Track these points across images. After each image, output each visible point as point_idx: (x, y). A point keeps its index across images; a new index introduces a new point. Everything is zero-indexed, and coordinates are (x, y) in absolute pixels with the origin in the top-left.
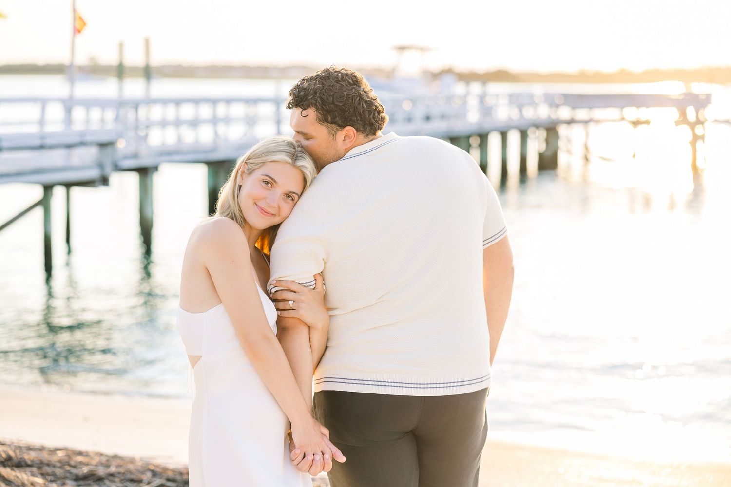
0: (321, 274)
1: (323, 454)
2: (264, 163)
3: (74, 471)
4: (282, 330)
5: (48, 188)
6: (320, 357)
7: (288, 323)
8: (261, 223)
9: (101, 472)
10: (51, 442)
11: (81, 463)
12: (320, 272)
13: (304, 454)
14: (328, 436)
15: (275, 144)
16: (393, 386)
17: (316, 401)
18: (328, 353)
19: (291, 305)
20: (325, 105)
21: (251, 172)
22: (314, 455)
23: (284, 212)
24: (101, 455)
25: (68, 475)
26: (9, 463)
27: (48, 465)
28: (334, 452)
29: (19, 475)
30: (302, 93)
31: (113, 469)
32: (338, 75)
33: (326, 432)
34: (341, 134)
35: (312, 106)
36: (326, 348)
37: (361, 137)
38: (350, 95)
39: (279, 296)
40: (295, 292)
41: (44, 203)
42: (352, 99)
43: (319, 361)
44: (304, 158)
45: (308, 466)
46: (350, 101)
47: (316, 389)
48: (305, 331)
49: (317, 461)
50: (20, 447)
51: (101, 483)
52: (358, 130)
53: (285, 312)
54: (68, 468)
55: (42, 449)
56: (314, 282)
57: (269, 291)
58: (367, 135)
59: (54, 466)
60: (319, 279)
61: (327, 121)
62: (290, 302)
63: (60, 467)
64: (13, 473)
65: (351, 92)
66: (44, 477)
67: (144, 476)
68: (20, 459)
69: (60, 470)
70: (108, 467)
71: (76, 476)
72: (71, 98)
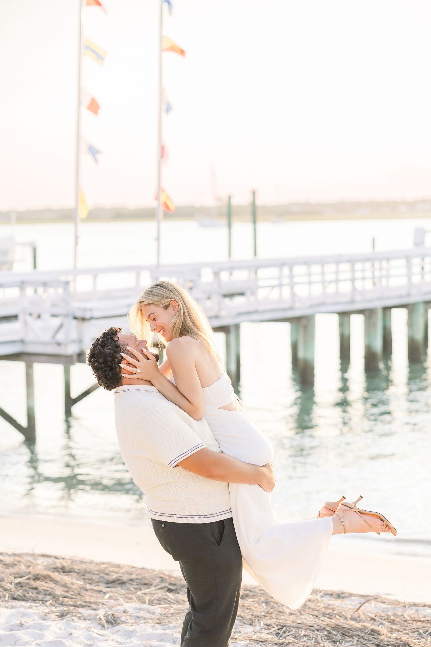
3: (107, 577)
9: (125, 578)
10: (98, 559)
11: (113, 571)
24: (133, 567)
25: (102, 580)
29: (64, 578)
31: (134, 576)
50: (73, 561)
51: (124, 585)
54: (102, 575)
59: (94, 574)
63: (98, 575)
64: (60, 576)
66: (84, 581)
67: (154, 581)
68: (71, 568)
69: (97, 576)
70: (131, 574)
71: (107, 580)
72: (158, 266)
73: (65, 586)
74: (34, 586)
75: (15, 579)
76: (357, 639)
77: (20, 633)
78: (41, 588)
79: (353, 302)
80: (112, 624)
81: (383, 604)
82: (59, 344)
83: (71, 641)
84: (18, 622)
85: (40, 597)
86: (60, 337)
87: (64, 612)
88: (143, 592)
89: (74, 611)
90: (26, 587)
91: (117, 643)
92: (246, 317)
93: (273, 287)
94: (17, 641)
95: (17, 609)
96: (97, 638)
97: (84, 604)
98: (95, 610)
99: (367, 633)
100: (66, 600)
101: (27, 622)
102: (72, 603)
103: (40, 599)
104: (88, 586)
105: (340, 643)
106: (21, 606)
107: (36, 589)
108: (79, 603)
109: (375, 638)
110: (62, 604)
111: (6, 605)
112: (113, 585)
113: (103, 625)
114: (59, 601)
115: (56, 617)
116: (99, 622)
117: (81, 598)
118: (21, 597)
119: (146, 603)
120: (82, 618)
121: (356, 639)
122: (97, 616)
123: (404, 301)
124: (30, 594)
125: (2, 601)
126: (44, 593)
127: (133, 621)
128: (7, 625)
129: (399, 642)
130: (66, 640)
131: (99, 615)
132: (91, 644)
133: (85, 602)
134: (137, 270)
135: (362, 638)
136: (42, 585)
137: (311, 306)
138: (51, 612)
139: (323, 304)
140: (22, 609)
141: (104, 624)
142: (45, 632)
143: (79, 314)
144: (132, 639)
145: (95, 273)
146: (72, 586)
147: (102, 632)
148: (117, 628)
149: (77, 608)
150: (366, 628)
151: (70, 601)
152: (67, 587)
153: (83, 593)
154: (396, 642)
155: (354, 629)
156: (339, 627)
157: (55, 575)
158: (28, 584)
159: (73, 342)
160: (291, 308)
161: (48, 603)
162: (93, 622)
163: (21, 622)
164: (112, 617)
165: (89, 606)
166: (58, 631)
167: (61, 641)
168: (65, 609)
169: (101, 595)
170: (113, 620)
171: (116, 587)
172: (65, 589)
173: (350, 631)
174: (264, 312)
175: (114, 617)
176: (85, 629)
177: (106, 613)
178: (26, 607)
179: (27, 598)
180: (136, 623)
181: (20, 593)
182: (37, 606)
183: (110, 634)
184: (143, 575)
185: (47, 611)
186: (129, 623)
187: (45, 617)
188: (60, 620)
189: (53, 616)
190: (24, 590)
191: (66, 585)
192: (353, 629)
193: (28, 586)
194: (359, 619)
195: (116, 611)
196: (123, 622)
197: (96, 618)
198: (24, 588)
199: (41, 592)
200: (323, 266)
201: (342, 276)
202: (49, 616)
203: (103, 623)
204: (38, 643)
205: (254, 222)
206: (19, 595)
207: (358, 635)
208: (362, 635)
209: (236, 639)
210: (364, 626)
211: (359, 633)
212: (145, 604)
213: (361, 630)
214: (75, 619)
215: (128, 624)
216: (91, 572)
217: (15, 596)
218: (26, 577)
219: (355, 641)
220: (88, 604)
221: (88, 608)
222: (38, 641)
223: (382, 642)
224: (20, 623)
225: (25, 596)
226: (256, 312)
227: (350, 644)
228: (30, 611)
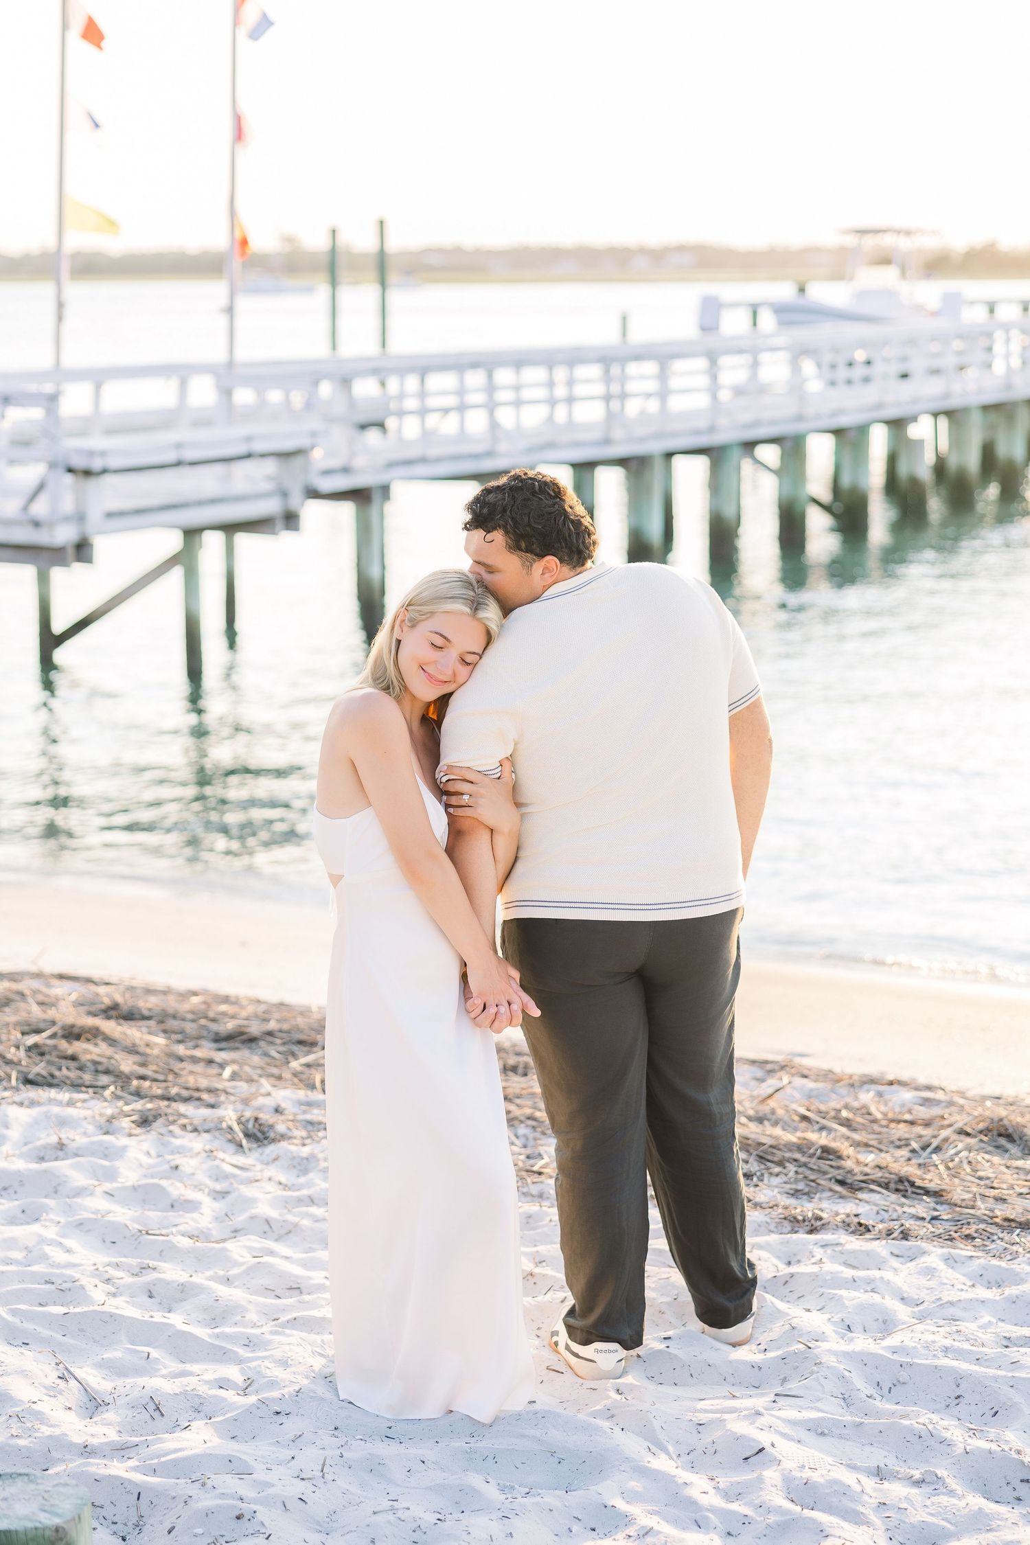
0: (511, 759)
1: (510, 1004)
2: (432, 613)
3: (214, 1027)
4: (457, 833)
5: (192, 534)
6: (508, 870)
7: (465, 824)
8: (427, 693)
9: (255, 1029)
10: (181, 983)
11: (224, 1014)
12: (508, 755)
13: (485, 1005)
14: (518, 981)
15: (448, 585)
16: (622, 909)
17: (505, 933)
18: (519, 866)
19: (467, 800)
20: (518, 528)
21: (414, 624)
22: (497, 1006)
23: (460, 680)
24: (259, 1002)
25: (205, 1033)
26: (113, 1013)
27: (174, 1017)
28: (525, 1002)
29: (129, 1032)
30: (485, 511)
31: (272, 1025)
32: (534, 484)
33: (516, 974)
34: (539, 566)
35: (500, 528)
36: (516, 859)
37: (565, 569)
38: (552, 513)
39: (452, 787)
40: (472, 783)
41: (186, 558)
42: (555, 518)
43: (506, 875)
44: (487, 605)
45: (489, 1021)
46: (553, 521)
47: (502, 915)
48: (486, 836)
49: (502, 1014)
50: (131, 989)
51: (253, 1045)
52: (561, 561)
53: (459, 810)
54: (203, 1022)
55: (166, 992)
56: (500, 769)
57: (438, 780)
58: (574, 567)
59: (183, 1019)
60: (507, 765)
61: (521, 550)
62: (464, 797)
63: (193, 1021)
64: (119, 1029)
65: (552, 509)
66: (167, 1035)
67: (319, 1036)
68: (133, 1007)
69: (193, 1025)
70: (266, 1020)
71: (217, 1034)
72: (230, 364)
73: (132, 1050)
74: (70, 1052)
75: (26, 1037)
76: (795, 1169)
77: (63, 1167)
78: (85, 1058)
79: (607, 441)
80: (257, 1140)
81: (805, 1081)
82: (37, 524)
83: (179, 1185)
84: (54, 1139)
85: (87, 1077)
86: (40, 508)
87: (148, 1113)
88: (303, 1060)
89: (169, 1111)
90: (51, 1055)
91: (281, 1187)
92: (401, 471)
93: (446, 411)
94: (59, 1185)
95: (44, 1109)
96: (235, 1176)
97: (185, 1093)
98: (212, 1106)
99: (815, 1154)
100: (147, 1084)
101: (74, 1140)
102: (159, 1092)
103: (87, 1083)
104: (181, 1050)
105: (761, 1179)
106: (50, 1101)
107: (73, 1058)
108: (174, 1091)
109: (832, 1166)
110: (138, 1094)
111: (17, 1098)
112: (231, 1044)
113: (239, 1143)
114: (130, 1087)
115: (133, 1125)
116: (229, 1137)
117: (177, 1080)
118: (44, 1077)
119: (316, 1088)
120: (189, 1128)
121: (791, 1168)
122: (221, 1122)
123: (704, 441)
124: (64, 1071)
125: (5, 1089)
126: (93, 1068)
127: (304, 1134)
128: (30, 1146)
129: (887, 1175)
130: (170, 1182)
131: (227, 1118)
132: (224, 1190)
133: (187, 1089)
134: (181, 372)
135: (805, 1165)
136: (86, 1051)
137: (530, 450)
138: (119, 1113)
139: (550, 445)
140: (56, 1110)
141: (241, 1141)
142: (117, 1163)
143: (79, 462)
144: (311, 1175)
145: (98, 377)
146: (148, 1051)
147: (241, 1160)
148: (271, 1150)
149: (174, 1105)
150: (810, 1144)
151: (154, 1088)
152: (137, 1053)
153: (177, 1066)
154: (880, 1174)
155: (785, 1146)
156: (750, 1142)
157: (110, 1027)
158: (55, 1047)
159: (67, 519)
160: (490, 454)
161: (107, 1093)
162: (215, 1137)
163: (60, 1139)
164: (257, 1126)
165: (199, 1099)
166: (146, 1160)
167: (159, 1186)
168: (149, 1106)
169: (214, 1070)
170: (259, 1130)
171: (237, 1049)
172: (137, 1058)
173: (775, 1151)
174: (438, 460)
175: (260, 1125)
176: (204, 1155)
177: (242, 1116)
178: (61, 1102)
179: (57, 1080)
180: (309, 1137)
181: (40, 1068)
182: (84, 1101)
183: (259, 1167)
184: (293, 1023)
185: (109, 1112)
186: (295, 1138)
187: (108, 1126)
188: (144, 1133)
189: (125, 1123)
190: (49, 1062)
191: (136, 1048)
192: (781, 1147)
193: (55, 1053)
194: (774, 1117)
195: (259, 1109)
196: (283, 1137)
197: (219, 1126)
198: (47, 1057)
199: (85, 1065)
200: (551, 368)
201: (580, 390)
202: (116, 1123)
203: (237, 1138)
204: (107, 1190)
205: (383, 284)
206: (38, 1074)
207: (795, 1160)
208: (803, 1159)
209: (540, 1173)
210: (805, 1139)
211: (797, 1156)
212: (315, 1090)
213: (799, 1148)
214: (175, 1128)
215: (295, 1141)
216: (179, 1015)
217: (31, 1076)
218: (48, 1033)
219: (792, 1174)
220: (196, 1094)
221: (198, 1103)
222: (107, 1186)
223: (849, 1175)
224: (58, 1143)
225: (52, 1076)
226: (423, 460)
227: (781, 1181)
228: (71, 1111)
